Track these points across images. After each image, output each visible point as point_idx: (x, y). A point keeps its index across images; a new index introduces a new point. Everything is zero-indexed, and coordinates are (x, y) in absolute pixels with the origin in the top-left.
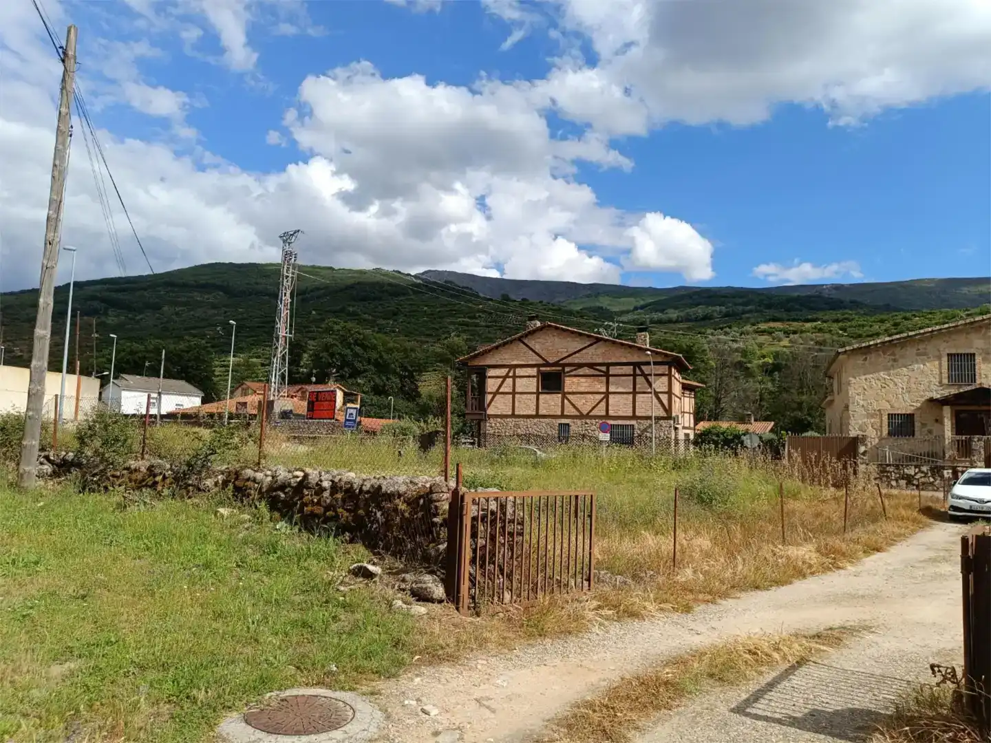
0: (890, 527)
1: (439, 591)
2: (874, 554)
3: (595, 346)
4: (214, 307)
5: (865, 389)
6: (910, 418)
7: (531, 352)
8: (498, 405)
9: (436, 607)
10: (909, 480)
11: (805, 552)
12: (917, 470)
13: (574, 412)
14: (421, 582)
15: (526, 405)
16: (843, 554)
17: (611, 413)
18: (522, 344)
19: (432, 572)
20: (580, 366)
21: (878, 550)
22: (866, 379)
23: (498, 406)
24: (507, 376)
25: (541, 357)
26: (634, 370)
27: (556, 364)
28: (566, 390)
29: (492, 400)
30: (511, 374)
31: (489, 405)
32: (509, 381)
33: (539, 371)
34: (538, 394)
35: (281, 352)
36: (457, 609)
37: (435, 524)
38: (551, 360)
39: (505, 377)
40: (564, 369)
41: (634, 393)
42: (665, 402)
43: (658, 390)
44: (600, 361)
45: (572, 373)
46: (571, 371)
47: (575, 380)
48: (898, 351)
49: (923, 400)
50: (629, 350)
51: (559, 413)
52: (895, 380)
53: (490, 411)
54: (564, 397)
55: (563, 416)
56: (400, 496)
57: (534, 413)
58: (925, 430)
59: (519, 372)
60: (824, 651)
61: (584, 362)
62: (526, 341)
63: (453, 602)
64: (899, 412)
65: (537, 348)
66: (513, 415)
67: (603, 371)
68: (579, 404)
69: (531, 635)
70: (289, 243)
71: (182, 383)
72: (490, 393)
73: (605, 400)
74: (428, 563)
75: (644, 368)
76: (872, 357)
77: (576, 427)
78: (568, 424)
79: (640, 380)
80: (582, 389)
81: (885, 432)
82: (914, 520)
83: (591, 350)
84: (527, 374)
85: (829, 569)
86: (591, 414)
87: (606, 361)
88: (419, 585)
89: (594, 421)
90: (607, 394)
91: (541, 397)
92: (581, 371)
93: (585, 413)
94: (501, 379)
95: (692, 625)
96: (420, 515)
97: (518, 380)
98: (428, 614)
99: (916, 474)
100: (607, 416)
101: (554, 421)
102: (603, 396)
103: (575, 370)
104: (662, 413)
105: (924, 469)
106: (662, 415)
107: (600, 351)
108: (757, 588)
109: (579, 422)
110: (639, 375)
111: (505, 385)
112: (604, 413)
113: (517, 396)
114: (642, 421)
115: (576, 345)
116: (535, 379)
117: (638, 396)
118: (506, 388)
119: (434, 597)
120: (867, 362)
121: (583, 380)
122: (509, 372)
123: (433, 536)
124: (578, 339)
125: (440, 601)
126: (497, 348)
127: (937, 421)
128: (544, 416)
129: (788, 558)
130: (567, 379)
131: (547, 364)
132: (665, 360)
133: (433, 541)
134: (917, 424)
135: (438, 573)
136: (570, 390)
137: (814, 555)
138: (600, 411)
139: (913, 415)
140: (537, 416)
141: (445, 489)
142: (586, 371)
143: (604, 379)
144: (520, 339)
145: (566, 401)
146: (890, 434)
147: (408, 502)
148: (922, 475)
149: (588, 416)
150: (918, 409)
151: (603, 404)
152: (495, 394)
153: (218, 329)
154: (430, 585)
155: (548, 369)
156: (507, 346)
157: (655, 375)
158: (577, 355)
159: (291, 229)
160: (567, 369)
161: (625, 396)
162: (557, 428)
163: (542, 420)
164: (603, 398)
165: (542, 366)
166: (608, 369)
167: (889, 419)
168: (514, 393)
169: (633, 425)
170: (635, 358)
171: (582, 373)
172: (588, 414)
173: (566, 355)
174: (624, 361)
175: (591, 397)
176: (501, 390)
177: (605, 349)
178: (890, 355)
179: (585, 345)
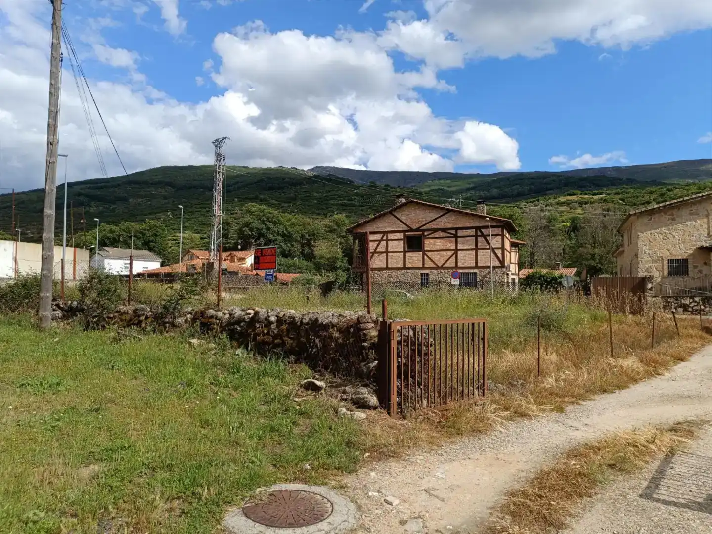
0: (685, 344)
1: (374, 400)
2: (679, 363)
3: (446, 216)
4: (165, 198)
5: (650, 241)
6: (685, 261)
7: (399, 221)
9: (372, 413)
10: (685, 308)
11: (630, 363)
12: (691, 300)
13: (432, 265)
14: (359, 394)
15: (396, 261)
16: (660, 364)
17: (459, 264)
18: (392, 217)
19: (366, 385)
20: (435, 231)
21: (682, 360)
22: (651, 234)
23: (377, 262)
24: (382, 240)
25: (406, 225)
26: (476, 232)
27: (418, 230)
28: (425, 249)
29: (371, 257)
30: (385, 238)
31: (369, 262)
32: (384, 243)
33: (405, 236)
34: (405, 252)
35: (217, 227)
36: (389, 414)
37: (364, 347)
38: (415, 227)
39: (380, 241)
40: (423, 234)
41: (477, 249)
42: (500, 255)
43: (494, 247)
44: (450, 226)
45: (429, 236)
47: (432, 241)
48: (675, 211)
49: (695, 248)
50: (472, 217)
51: (421, 266)
52: (674, 234)
53: (370, 266)
54: (424, 254)
55: (424, 268)
56: (333, 326)
57: (402, 266)
58: (696, 271)
59: (391, 236)
60: (685, 442)
61: (439, 227)
62: (395, 214)
63: (385, 409)
64: (677, 258)
65: (403, 218)
66: (387, 268)
67: (453, 234)
68: (435, 259)
69: (451, 435)
70: (219, 147)
71: (146, 252)
72: (371, 252)
73: (454, 255)
74: (362, 378)
75: (483, 230)
76: (656, 217)
77: (434, 276)
78: (427, 274)
79: (480, 239)
80: (438, 248)
81: (666, 273)
82: (701, 337)
83: (444, 218)
84: (396, 238)
85: (652, 375)
86: (445, 266)
87: (455, 227)
88: (358, 396)
89: (446, 271)
90: (456, 251)
91: (408, 254)
92: (436, 235)
93: (440, 265)
95: (570, 422)
96: (351, 340)
97: (389, 242)
98: (367, 418)
99: (690, 303)
100: (457, 267)
101: (417, 271)
102: (453, 252)
103: (431, 234)
104: (498, 263)
105: (697, 299)
106: (497, 265)
107: (450, 219)
108: (605, 391)
109: (435, 272)
110: (479, 236)
111: (380, 246)
112: (454, 265)
113: (389, 254)
114: (483, 270)
115: (433, 215)
116: (403, 241)
117: (480, 252)
118: (382, 248)
119: (370, 405)
120: (651, 221)
121: (438, 241)
122: (383, 237)
123: (363, 356)
124: (434, 211)
125: (375, 408)
126: (374, 219)
127: (705, 263)
128: (409, 269)
129: (621, 367)
130: (426, 240)
131: (411, 230)
132: (499, 224)
133: (364, 360)
134: (690, 266)
135: (371, 386)
136: (429, 249)
137: (640, 365)
138: (451, 263)
139: (687, 259)
140: (405, 268)
141: (370, 321)
142: (441, 234)
143: (454, 240)
144: (390, 212)
145: (425, 257)
146: (670, 274)
147: (340, 331)
148: (696, 304)
149: (442, 267)
150: (691, 255)
151: (453, 258)
152: (373, 253)
153: (169, 213)
154: (366, 395)
155: (412, 233)
156: (381, 218)
157: (492, 235)
158: (433, 223)
159: (220, 137)
160: (426, 233)
161: (470, 252)
162: (420, 277)
163: (408, 271)
164: (453, 254)
165: (407, 231)
166: (456, 232)
167: (669, 263)
168: (387, 252)
169: (476, 273)
170: (477, 224)
171: (437, 236)
172: (442, 265)
173: (425, 222)
174: (469, 226)
175: (444, 253)
176: (378, 250)
177: (454, 217)
178: (670, 215)
179: (439, 215)
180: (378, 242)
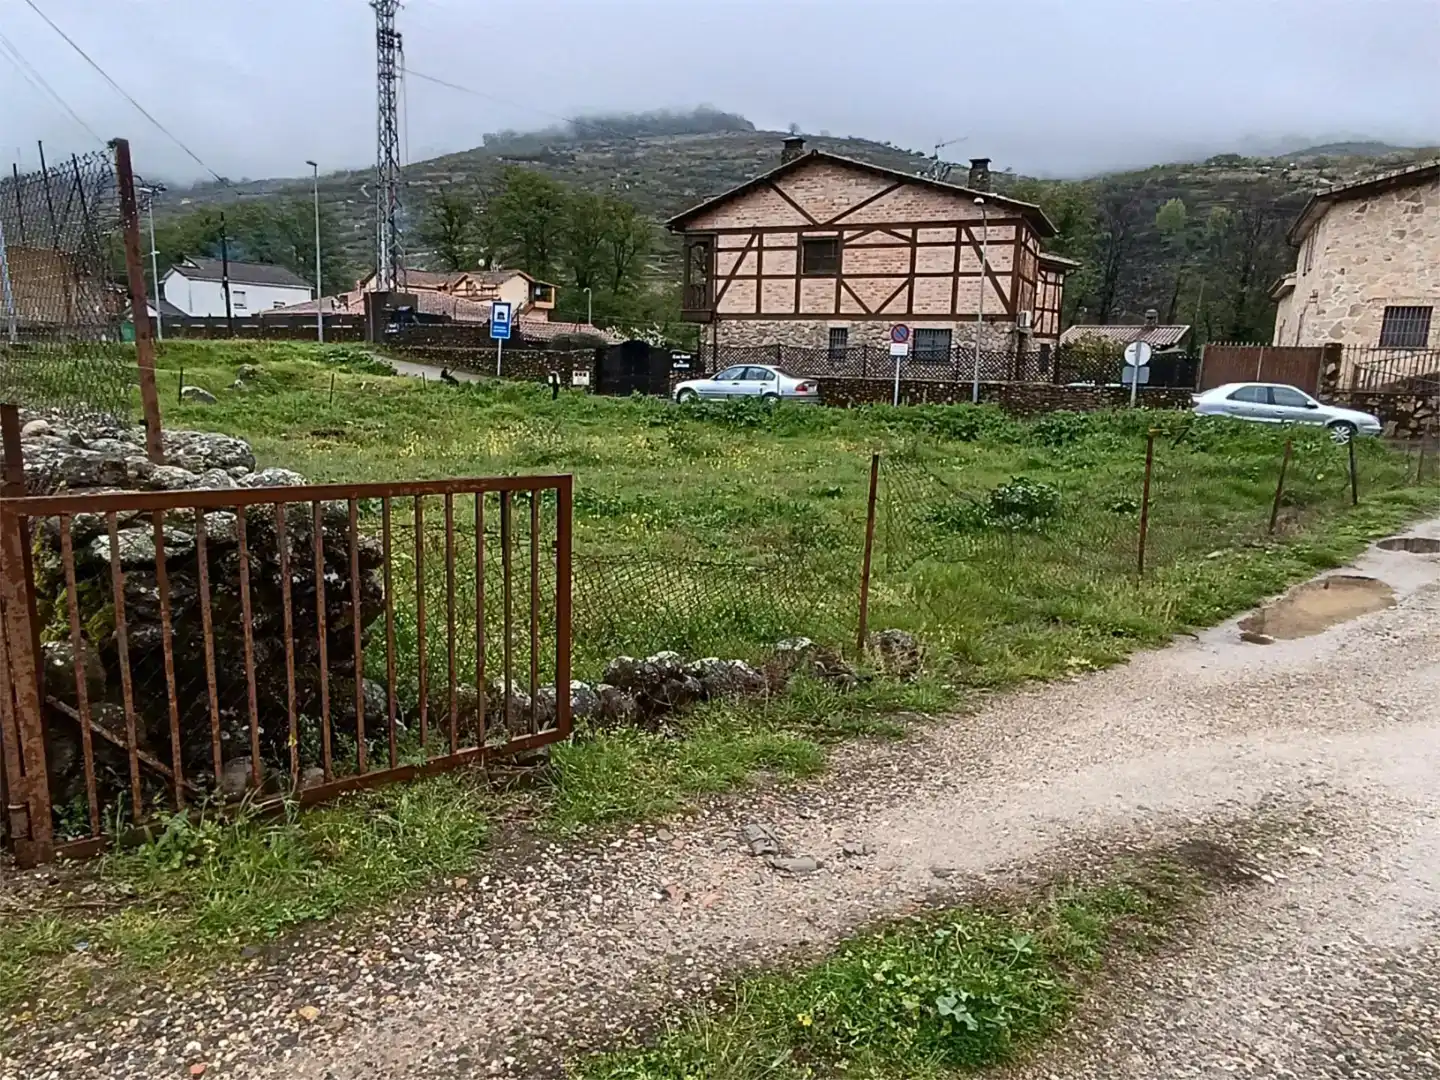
3: (895, 192)
6: (1426, 311)
7: (788, 205)
8: (735, 298)
10: (1403, 420)
12: (1419, 403)
13: (855, 308)
15: (780, 297)
17: (916, 310)
18: (773, 192)
20: (868, 228)
22: (1358, 245)
23: (735, 300)
24: (749, 247)
25: (803, 213)
26: (959, 234)
27: (829, 226)
28: (844, 272)
29: (724, 289)
30: (755, 244)
31: (719, 298)
32: (753, 255)
33: (800, 236)
34: (798, 277)
38: (821, 219)
39: (744, 251)
40: (841, 234)
41: (956, 274)
42: (1007, 291)
43: (995, 269)
44: (902, 219)
45: (853, 242)
46: (856, 236)
47: (858, 252)
48: (1425, 192)
50: (952, 199)
51: (833, 311)
53: (720, 309)
54: (840, 284)
55: (837, 315)
57: (792, 311)
59: (769, 240)
61: (876, 221)
62: (780, 186)
64: (1409, 304)
65: (798, 196)
66: (758, 315)
67: (907, 237)
68: (863, 294)
70: (387, 16)
72: (722, 277)
73: (907, 288)
75: (973, 230)
77: (858, 334)
78: (844, 331)
79: (965, 251)
80: (871, 270)
81: (1376, 338)
83: (890, 199)
84: (781, 245)
86: (883, 312)
87: (913, 220)
89: (886, 324)
90: (912, 276)
91: (804, 282)
92: (870, 238)
93: (873, 311)
97: (765, 254)
99: (1417, 410)
100: (909, 315)
101: (823, 323)
102: (905, 279)
103: (860, 235)
104: (1000, 309)
106: (998, 312)
107: (903, 201)
109: (862, 325)
110: (965, 244)
111: (744, 263)
112: (904, 311)
113: (764, 282)
114: (965, 323)
115: (861, 190)
116: (795, 252)
117: (964, 282)
118: (748, 267)
120: (1364, 214)
121: (872, 253)
122: (751, 241)
124: (867, 180)
126: (731, 198)
128: (806, 316)
130: (845, 251)
131: (815, 227)
132: (1011, 216)
134: (1434, 324)
136: (851, 272)
138: (898, 306)
139: (1431, 308)
140: (796, 315)
142: (878, 236)
143: (907, 250)
144: (770, 182)
145: (843, 289)
146: (1380, 341)
148: (1427, 412)
149: (877, 316)
151: (904, 294)
152: (729, 279)
155: (816, 234)
156: (749, 195)
157: (990, 243)
158: (864, 209)
160: (847, 235)
161: (941, 280)
162: (828, 336)
163: (803, 322)
164: (903, 286)
165: (807, 228)
166: (914, 234)
167: (1385, 316)
168: (759, 277)
169: (950, 330)
170: (961, 214)
171: (871, 242)
172: (878, 311)
173: (846, 208)
174: (944, 219)
175: (885, 282)
176: (739, 272)
177: (911, 196)
178: (1411, 200)
179: (879, 191)
180: (739, 254)
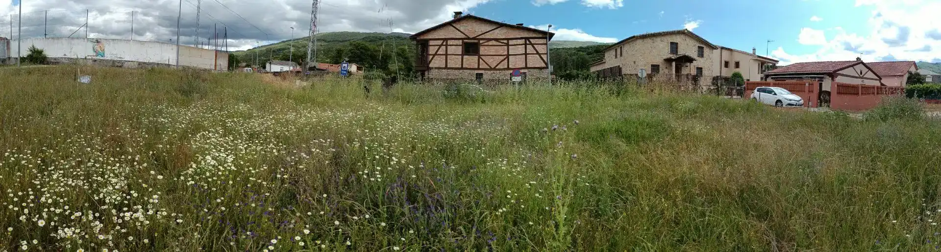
3: (499, 29)
7: (457, 31)
13: (486, 67)
15: (455, 62)
17: (511, 67)
18: (451, 27)
20: (489, 40)
23: (437, 62)
24: (442, 45)
25: (464, 34)
26: (526, 42)
27: (474, 38)
28: (481, 54)
29: (432, 59)
30: (445, 44)
31: (430, 62)
32: (444, 48)
33: (463, 42)
34: (462, 55)
38: (471, 36)
39: (440, 46)
40: (479, 42)
41: (526, 54)
42: (545, 59)
43: (540, 52)
44: (504, 37)
45: (485, 44)
46: (485, 42)
47: (486, 48)
48: (654, 39)
49: (663, 59)
50: (522, 31)
51: (476, 67)
52: (654, 50)
53: (431, 66)
54: (479, 58)
55: (479, 69)
57: (460, 67)
59: (450, 42)
61: (492, 38)
62: (454, 25)
65: (462, 29)
66: (446, 68)
67: (505, 43)
68: (488, 62)
72: (431, 55)
73: (507, 59)
75: (531, 40)
77: (487, 75)
78: (482, 74)
79: (528, 47)
80: (491, 53)
83: (497, 31)
84: (455, 44)
86: (497, 68)
87: (507, 37)
89: (499, 72)
90: (508, 56)
91: (465, 57)
92: (490, 43)
93: (493, 67)
94: (438, 47)
97: (449, 47)
100: (508, 68)
101: (473, 71)
102: (505, 56)
103: (487, 42)
106: (543, 66)
107: (503, 32)
109: (489, 72)
110: (528, 44)
111: (440, 49)
112: (506, 67)
113: (448, 56)
114: (531, 70)
115: (487, 27)
116: (461, 47)
117: (529, 57)
118: (442, 51)
121: (492, 48)
122: (443, 43)
124: (488, 24)
126: (435, 28)
128: (467, 69)
130: (481, 47)
131: (469, 38)
132: (544, 36)
136: (484, 54)
138: (504, 65)
140: (462, 68)
142: (494, 43)
143: (506, 47)
144: (450, 24)
145: (481, 60)
149: (495, 69)
150: (661, 63)
151: (506, 61)
152: (434, 55)
155: (469, 41)
156: (441, 28)
157: (539, 44)
158: (487, 34)
160: (481, 42)
161: (520, 56)
162: (475, 75)
163: (465, 71)
164: (505, 59)
165: (465, 39)
166: (508, 42)
168: (446, 55)
169: (526, 73)
170: (526, 35)
172: (495, 67)
173: (481, 33)
174: (519, 37)
175: (497, 57)
176: (439, 53)
177: (506, 30)
179: (493, 28)
